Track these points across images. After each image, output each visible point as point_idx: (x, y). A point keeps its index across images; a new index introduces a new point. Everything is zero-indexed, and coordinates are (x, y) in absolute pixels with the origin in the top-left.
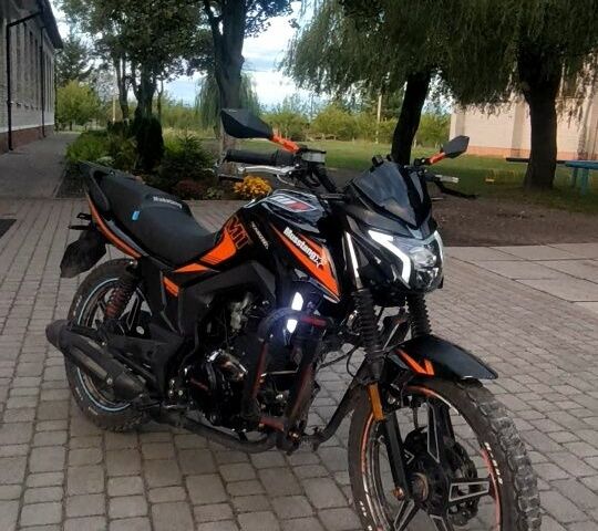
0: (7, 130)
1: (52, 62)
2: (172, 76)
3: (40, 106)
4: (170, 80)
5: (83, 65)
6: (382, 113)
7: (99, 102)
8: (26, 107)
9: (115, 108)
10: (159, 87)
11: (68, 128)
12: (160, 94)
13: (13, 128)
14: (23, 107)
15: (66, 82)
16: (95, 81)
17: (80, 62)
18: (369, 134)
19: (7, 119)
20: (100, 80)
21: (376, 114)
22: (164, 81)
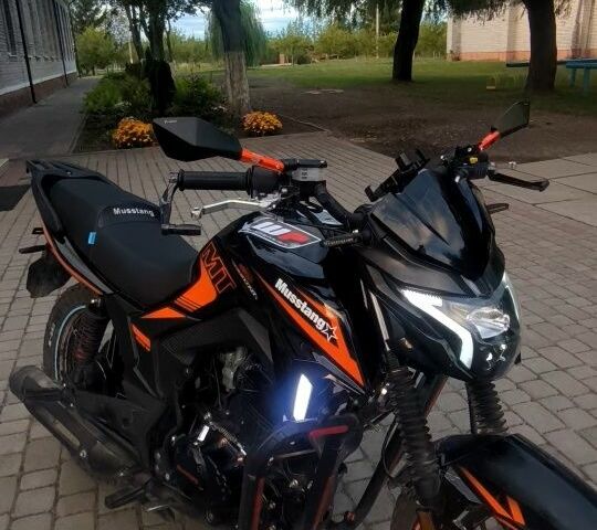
0: (28, 84)
1: (67, 11)
2: (178, 14)
3: (59, 56)
4: (176, 18)
5: (97, 10)
6: (381, 29)
7: (116, 44)
8: (46, 59)
9: (131, 51)
10: (167, 25)
11: (91, 72)
12: (168, 33)
13: (34, 82)
14: (42, 60)
15: (83, 29)
16: (109, 25)
17: (94, 8)
18: (371, 50)
19: (26, 73)
20: (115, 24)
21: (375, 30)
22: (171, 20)
